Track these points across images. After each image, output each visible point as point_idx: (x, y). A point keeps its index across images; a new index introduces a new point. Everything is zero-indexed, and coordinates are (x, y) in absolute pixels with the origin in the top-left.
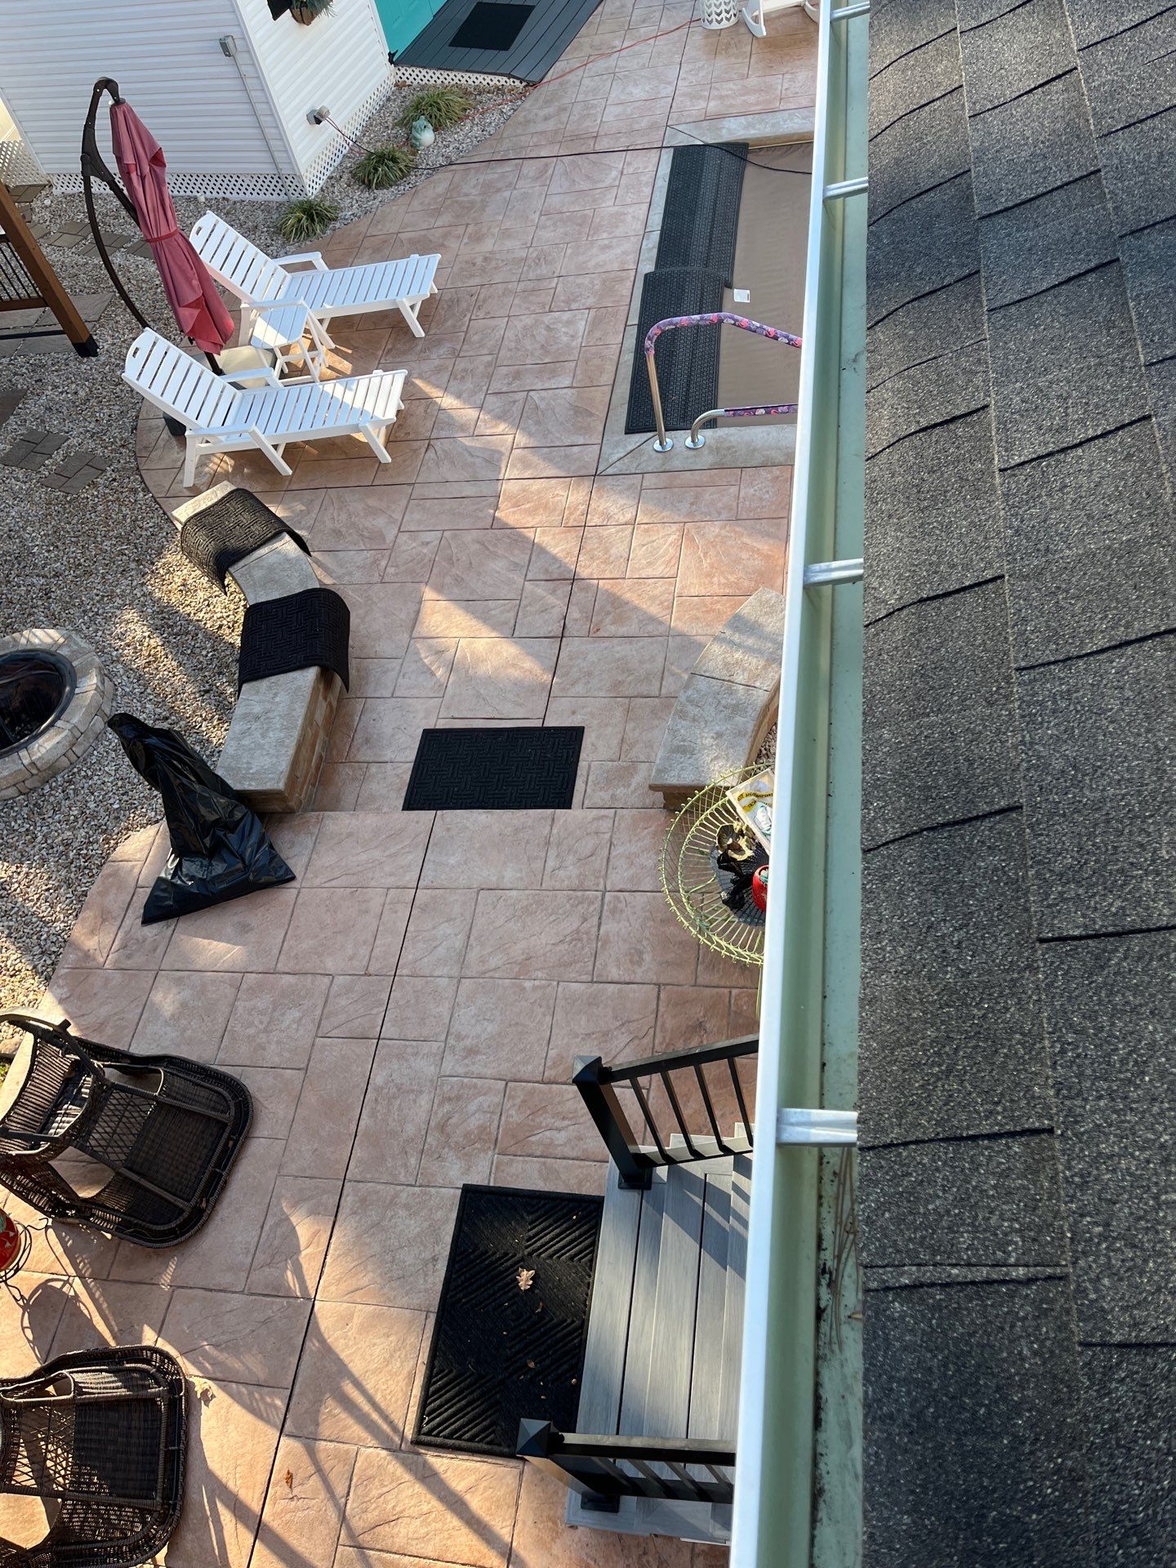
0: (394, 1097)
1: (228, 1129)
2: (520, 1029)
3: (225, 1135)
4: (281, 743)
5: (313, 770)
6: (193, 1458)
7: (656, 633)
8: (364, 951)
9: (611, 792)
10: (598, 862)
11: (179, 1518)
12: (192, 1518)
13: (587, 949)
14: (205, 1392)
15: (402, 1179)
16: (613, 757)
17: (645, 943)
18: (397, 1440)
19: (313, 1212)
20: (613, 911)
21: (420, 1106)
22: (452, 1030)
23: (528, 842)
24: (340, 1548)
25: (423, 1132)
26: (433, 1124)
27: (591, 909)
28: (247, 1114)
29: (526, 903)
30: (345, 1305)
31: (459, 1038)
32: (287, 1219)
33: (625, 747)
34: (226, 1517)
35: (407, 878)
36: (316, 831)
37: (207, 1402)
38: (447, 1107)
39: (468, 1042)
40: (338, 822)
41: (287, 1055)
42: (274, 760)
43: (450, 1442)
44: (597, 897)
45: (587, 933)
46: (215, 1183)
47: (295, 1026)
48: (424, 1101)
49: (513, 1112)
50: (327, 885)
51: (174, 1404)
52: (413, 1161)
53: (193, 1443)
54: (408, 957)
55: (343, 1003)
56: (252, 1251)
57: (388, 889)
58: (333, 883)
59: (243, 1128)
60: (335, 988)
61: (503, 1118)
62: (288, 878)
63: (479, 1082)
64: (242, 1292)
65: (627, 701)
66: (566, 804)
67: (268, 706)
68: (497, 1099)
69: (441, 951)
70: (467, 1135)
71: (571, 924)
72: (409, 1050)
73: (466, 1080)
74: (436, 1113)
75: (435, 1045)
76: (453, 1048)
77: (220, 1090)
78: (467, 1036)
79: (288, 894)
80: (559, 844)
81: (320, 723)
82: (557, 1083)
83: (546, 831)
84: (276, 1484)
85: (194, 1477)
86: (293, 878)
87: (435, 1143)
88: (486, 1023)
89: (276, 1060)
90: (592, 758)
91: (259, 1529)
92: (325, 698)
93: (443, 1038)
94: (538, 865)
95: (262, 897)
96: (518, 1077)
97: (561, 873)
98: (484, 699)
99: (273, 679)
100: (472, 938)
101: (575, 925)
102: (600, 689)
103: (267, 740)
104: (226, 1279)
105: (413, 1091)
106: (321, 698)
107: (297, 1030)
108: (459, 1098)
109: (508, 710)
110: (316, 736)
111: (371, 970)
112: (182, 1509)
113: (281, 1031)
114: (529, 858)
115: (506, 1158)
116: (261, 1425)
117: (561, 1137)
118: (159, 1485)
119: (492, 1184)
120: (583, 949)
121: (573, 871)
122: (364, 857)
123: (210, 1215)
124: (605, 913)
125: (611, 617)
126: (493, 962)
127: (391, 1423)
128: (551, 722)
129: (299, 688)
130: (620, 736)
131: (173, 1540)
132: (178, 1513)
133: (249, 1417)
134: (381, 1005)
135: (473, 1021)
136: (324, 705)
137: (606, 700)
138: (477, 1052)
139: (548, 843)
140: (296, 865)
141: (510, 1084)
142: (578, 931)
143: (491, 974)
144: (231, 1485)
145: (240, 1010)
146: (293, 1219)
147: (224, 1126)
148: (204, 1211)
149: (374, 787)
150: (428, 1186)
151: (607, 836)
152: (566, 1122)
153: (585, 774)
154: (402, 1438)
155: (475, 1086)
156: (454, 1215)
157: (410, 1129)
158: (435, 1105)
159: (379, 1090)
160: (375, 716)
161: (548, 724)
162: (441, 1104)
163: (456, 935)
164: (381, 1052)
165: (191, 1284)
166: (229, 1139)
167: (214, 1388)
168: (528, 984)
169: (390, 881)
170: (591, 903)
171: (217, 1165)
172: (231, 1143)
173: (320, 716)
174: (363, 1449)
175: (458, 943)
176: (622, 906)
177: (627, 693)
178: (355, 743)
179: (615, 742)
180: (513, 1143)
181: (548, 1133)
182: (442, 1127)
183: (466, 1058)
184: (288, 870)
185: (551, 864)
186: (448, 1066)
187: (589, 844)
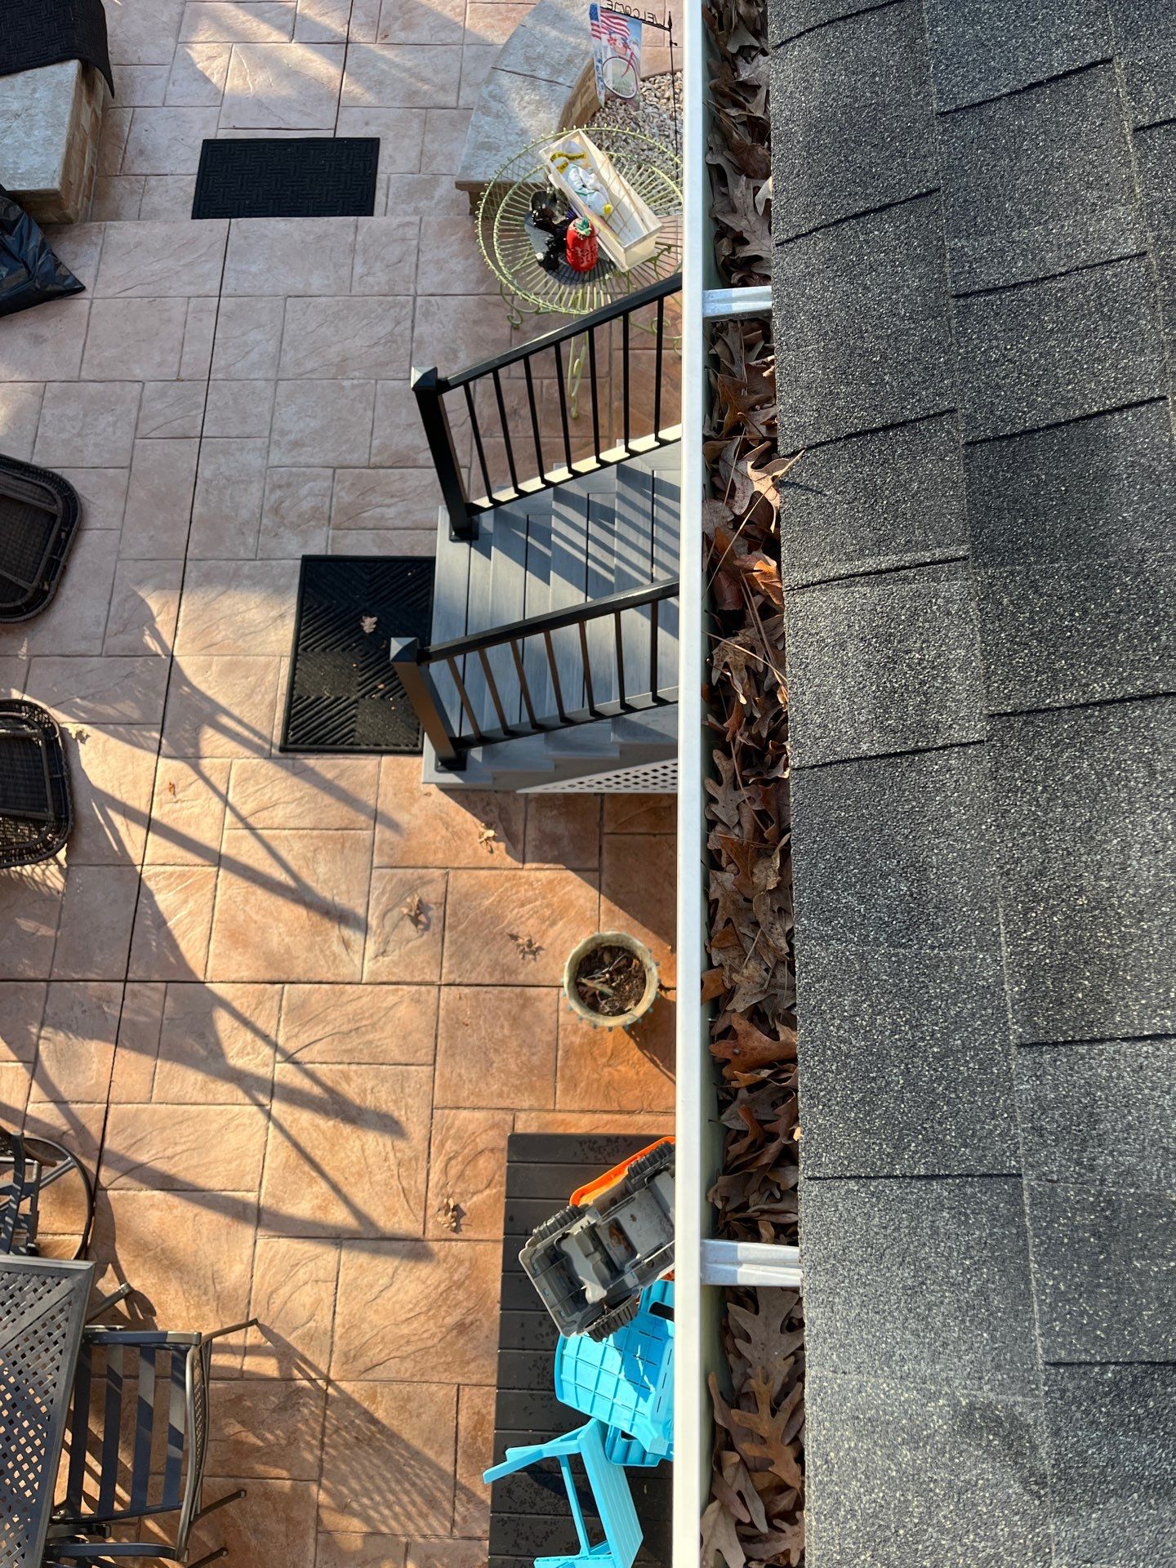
0: (225, 488)
1: (59, 520)
2: (342, 423)
3: (57, 526)
4: (49, 141)
5: (86, 180)
6: (77, 784)
7: (449, 41)
8: (173, 358)
9: (413, 205)
10: (407, 269)
11: (73, 828)
12: (85, 826)
13: (402, 351)
14: (79, 734)
15: (242, 554)
16: (414, 170)
17: (459, 342)
18: (267, 747)
19: (160, 587)
20: (426, 314)
21: (252, 494)
22: (275, 427)
23: (332, 250)
24: (226, 832)
25: (258, 515)
26: (266, 508)
27: (404, 312)
28: (76, 509)
29: (336, 309)
30: (202, 658)
31: (283, 433)
32: (135, 594)
33: (425, 160)
34: (118, 820)
35: (208, 287)
36: (100, 242)
37: (83, 740)
38: (278, 493)
39: (292, 437)
40: (122, 232)
41: (107, 456)
42: (44, 159)
43: (315, 747)
44: (408, 302)
45: (401, 335)
46: (55, 568)
47: (111, 429)
48: (255, 489)
49: (343, 494)
50: (121, 295)
51: (51, 744)
52: (251, 540)
53: (75, 772)
54: (220, 362)
55: (159, 406)
56: (103, 623)
57: (189, 298)
58: (128, 293)
59: (74, 520)
60: (147, 393)
61: (334, 500)
62: (76, 289)
63: (308, 470)
64: (100, 655)
65: (423, 111)
66: (370, 212)
67: (27, 103)
68: (327, 484)
69: (254, 356)
70: (300, 516)
71: (382, 329)
72: (234, 446)
73: (294, 469)
74: (268, 499)
75: (259, 442)
76: (278, 443)
77: (44, 484)
78: (290, 432)
79: (80, 304)
80: (365, 251)
81: (87, 130)
82: (383, 468)
83: (351, 239)
84: (159, 794)
85: (81, 797)
86: (83, 289)
87: (270, 524)
88: (308, 419)
89: (97, 461)
90: (391, 169)
91: (150, 825)
92: (89, 103)
93: (266, 433)
94: (345, 272)
95: (52, 307)
96: (344, 464)
97: (370, 279)
98: (267, 108)
99: (29, 73)
100: (284, 343)
101: (389, 329)
102: (393, 99)
103: (33, 138)
104: (82, 647)
105: (242, 481)
106: (84, 100)
107: (114, 433)
108: (289, 485)
109: (294, 119)
110: (84, 142)
111: (183, 375)
112: (74, 820)
113: (96, 434)
114: (335, 266)
115: (340, 533)
116: (138, 752)
117: (391, 512)
118: (50, 802)
119: (329, 553)
120: (398, 349)
121: (382, 277)
122: (157, 267)
123: (54, 596)
124: (418, 315)
125: (399, 22)
126: (309, 365)
127: (261, 737)
128: (343, 133)
129: (60, 83)
130: (418, 149)
131: (70, 840)
132: (71, 823)
133: (127, 747)
134: (198, 407)
135: (295, 418)
136: (89, 110)
137: (401, 111)
138: (303, 445)
139: (353, 251)
140: (85, 276)
141: (338, 471)
142: (391, 333)
143: (308, 375)
144: (118, 796)
145: (48, 418)
146: (142, 594)
147: (53, 517)
148: (47, 593)
149: (156, 200)
150: (269, 559)
151: (414, 243)
152: (395, 500)
153: (384, 185)
154: (272, 744)
155: (304, 474)
156: (297, 581)
157: (244, 514)
158: (267, 493)
159: (208, 482)
160: (146, 126)
161: (341, 134)
162: (272, 490)
163: (268, 340)
164: (205, 449)
165: (47, 652)
166: (60, 530)
167: (87, 729)
168: (346, 383)
169: (190, 290)
170: (403, 307)
171: (54, 552)
172: (63, 535)
173: (86, 120)
174: (235, 761)
175: (271, 348)
176: (434, 309)
177: (422, 104)
178: (128, 155)
179: (414, 154)
180: (349, 519)
181: (378, 510)
182: (276, 510)
183: (290, 451)
184: (76, 281)
185: (359, 270)
186: (275, 457)
187: (396, 251)
